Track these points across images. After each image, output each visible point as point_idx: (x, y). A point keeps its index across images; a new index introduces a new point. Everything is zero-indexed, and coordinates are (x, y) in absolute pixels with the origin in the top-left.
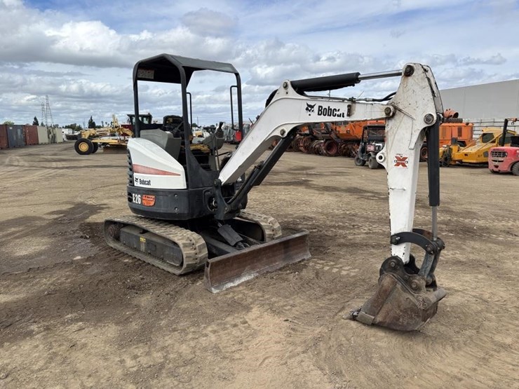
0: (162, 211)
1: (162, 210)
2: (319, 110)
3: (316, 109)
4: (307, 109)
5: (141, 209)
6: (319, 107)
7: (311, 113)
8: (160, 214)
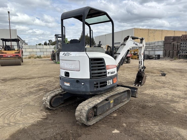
5: (113, 86)
6: (135, 43)
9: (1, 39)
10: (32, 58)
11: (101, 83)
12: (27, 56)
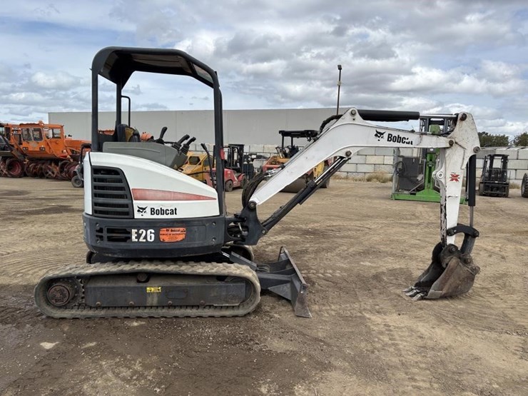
0: (196, 246)
1: (197, 243)
2: (389, 137)
3: (386, 136)
4: (376, 135)
5: (157, 248)
6: (389, 134)
7: (380, 139)
8: (193, 250)
9: (280, 132)
10: (375, 180)
11: (110, 231)
12: (367, 176)
